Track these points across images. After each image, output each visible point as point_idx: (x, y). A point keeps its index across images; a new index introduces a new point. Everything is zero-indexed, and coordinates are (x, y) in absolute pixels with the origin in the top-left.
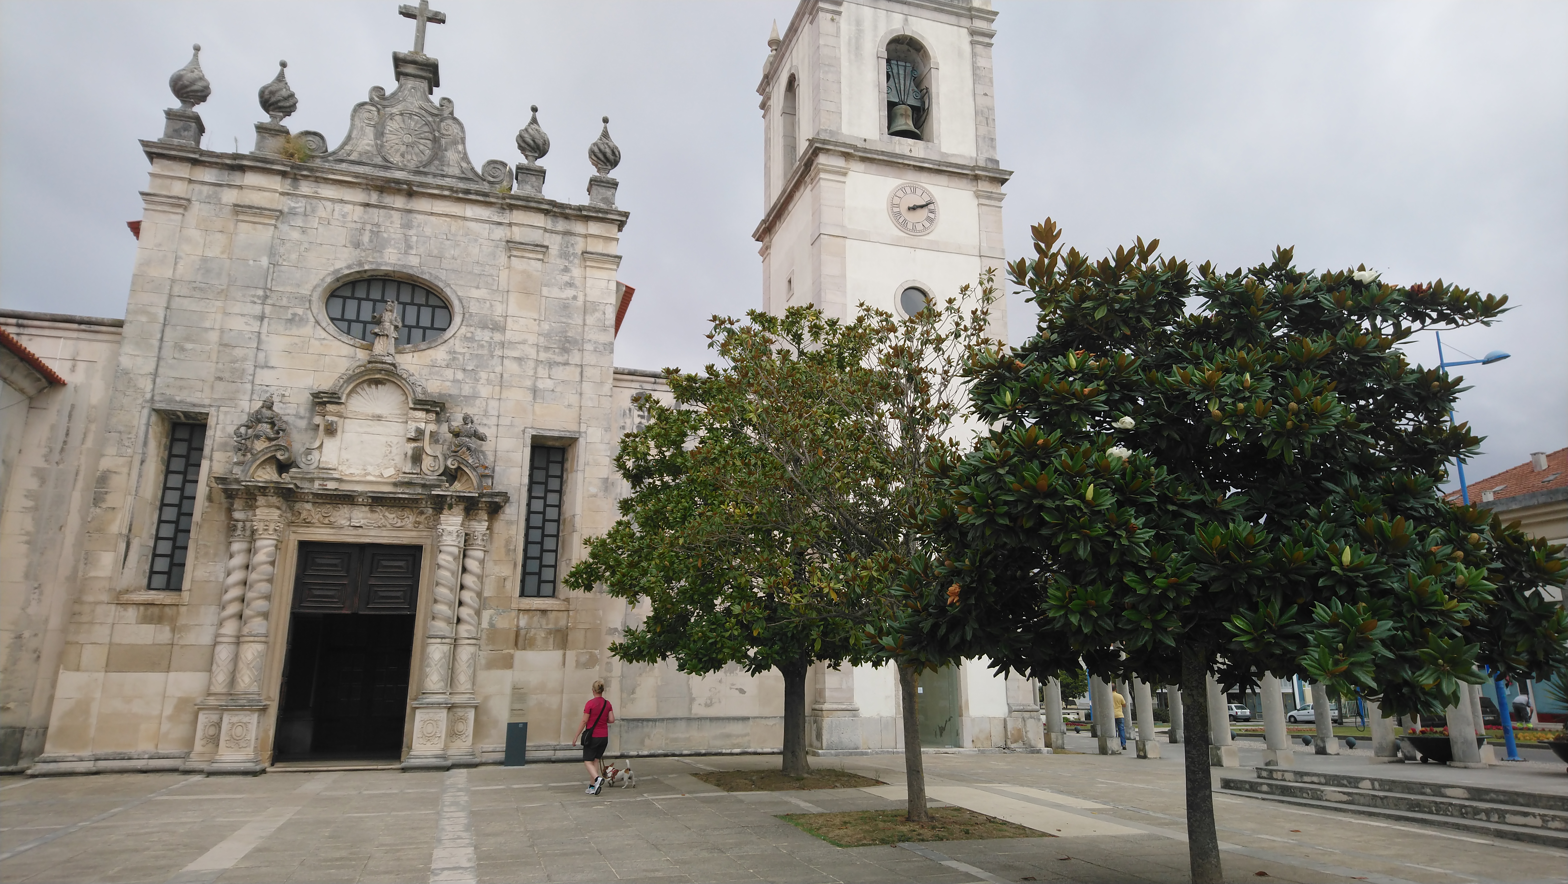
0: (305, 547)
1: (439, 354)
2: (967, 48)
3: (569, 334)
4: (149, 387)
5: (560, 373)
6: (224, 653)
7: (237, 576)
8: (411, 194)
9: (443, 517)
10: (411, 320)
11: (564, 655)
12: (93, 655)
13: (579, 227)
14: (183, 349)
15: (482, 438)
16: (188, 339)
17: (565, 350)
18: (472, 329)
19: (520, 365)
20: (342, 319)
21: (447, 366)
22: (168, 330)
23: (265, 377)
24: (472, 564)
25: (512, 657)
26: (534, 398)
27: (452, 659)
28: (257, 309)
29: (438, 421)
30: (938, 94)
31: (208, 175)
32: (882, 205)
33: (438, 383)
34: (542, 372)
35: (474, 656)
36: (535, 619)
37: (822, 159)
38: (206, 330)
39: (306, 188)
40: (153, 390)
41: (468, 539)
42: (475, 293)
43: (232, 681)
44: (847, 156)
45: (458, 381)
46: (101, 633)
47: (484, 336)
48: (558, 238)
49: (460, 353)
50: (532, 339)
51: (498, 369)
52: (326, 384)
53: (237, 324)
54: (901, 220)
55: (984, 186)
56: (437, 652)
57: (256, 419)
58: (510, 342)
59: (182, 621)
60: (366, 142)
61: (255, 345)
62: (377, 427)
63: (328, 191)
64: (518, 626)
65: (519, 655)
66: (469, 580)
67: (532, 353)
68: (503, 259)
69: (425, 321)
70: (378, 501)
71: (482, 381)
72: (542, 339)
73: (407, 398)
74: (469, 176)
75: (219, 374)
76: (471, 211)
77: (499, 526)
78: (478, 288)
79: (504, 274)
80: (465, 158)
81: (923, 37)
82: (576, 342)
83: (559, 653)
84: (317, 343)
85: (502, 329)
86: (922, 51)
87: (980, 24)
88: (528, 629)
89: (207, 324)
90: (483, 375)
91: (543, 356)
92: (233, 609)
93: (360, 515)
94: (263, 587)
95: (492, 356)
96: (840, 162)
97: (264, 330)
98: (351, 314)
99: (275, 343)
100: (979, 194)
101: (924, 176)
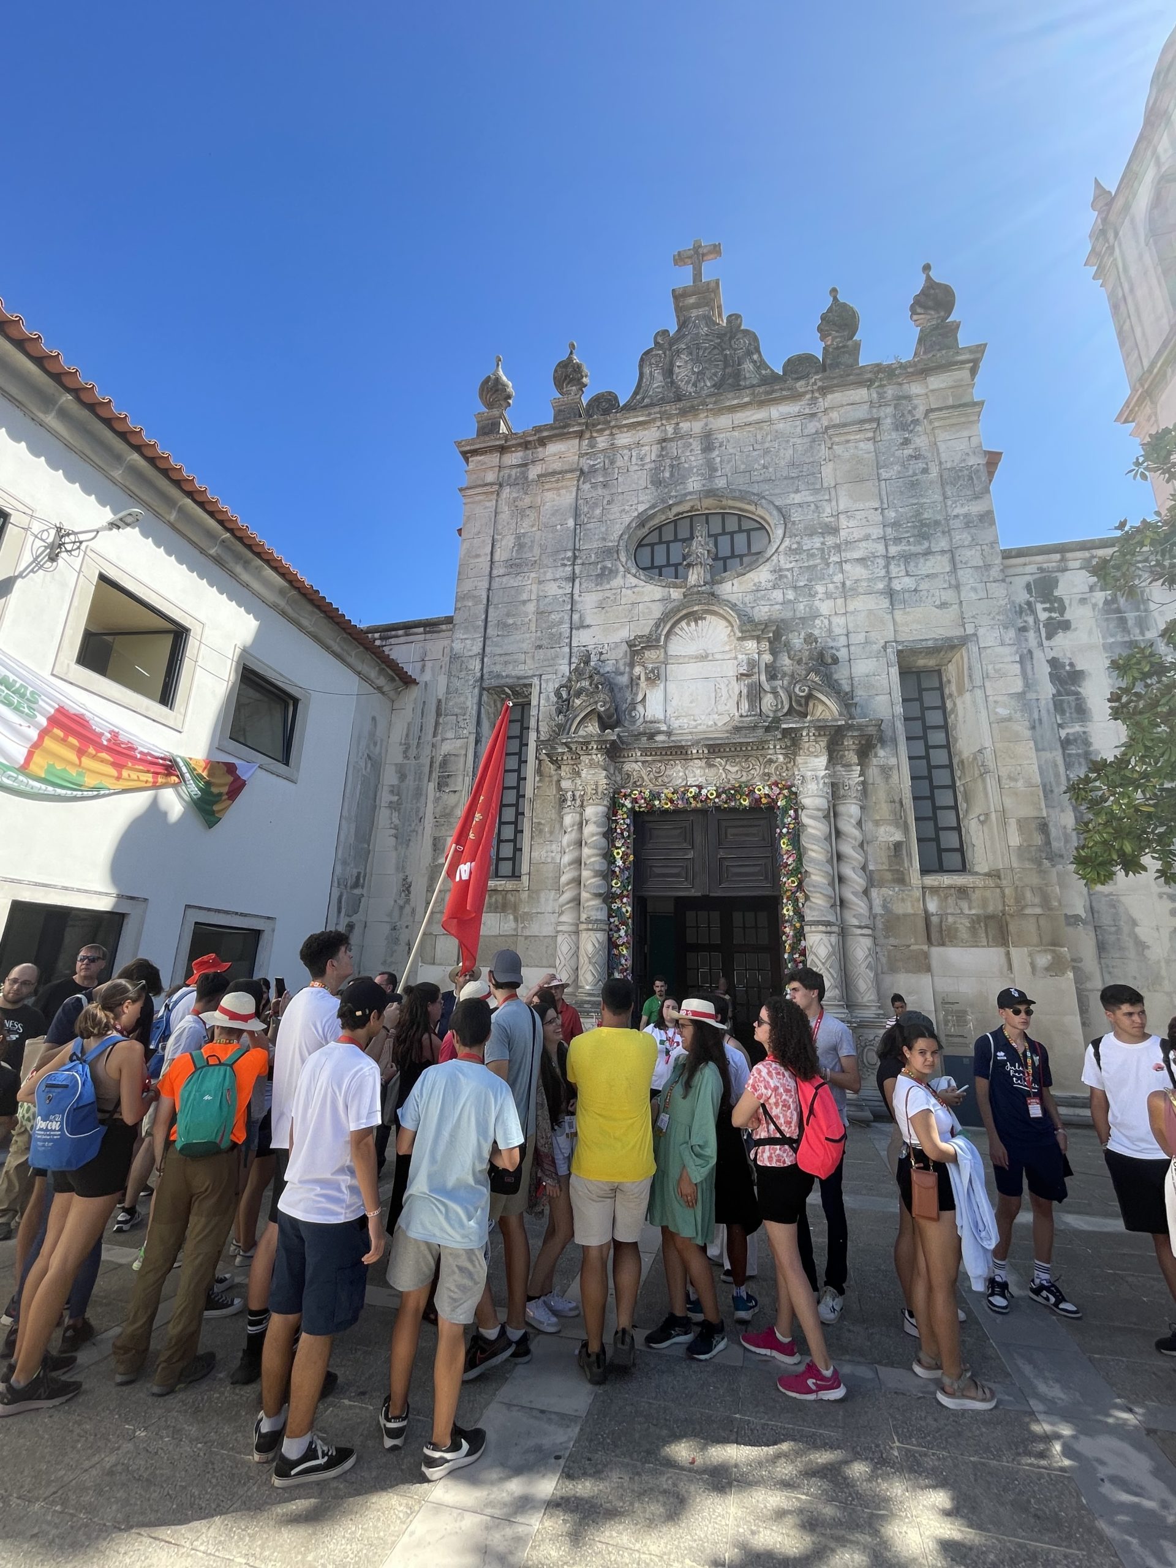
0: (639, 815)
1: (762, 575)
3: (926, 516)
4: (478, 667)
5: (921, 566)
6: (565, 943)
7: (571, 854)
10: (725, 550)
13: (915, 386)
14: (506, 625)
17: (923, 536)
18: (798, 539)
19: (866, 567)
21: (774, 588)
22: (491, 609)
23: (583, 638)
24: (848, 824)
25: (926, 956)
27: (841, 956)
28: (568, 571)
29: (775, 647)
31: (515, 457)
33: (766, 609)
34: (897, 569)
38: (524, 602)
39: (602, 441)
40: (482, 669)
41: (836, 792)
43: (576, 979)
45: (790, 601)
47: (813, 543)
48: (889, 410)
49: (788, 570)
52: (640, 629)
53: (552, 589)
56: (821, 945)
59: (524, 909)
60: (656, 387)
62: (702, 670)
63: (624, 438)
64: (926, 911)
67: (880, 548)
68: (823, 452)
69: (741, 548)
70: (715, 750)
72: (889, 530)
74: (770, 379)
76: (776, 411)
77: (872, 772)
79: (829, 468)
80: (761, 365)
82: (937, 523)
85: (834, 531)
88: (942, 917)
89: (525, 597)
90: (820, 589)
91: (893, 550)
92: (570, 892)
93: (696, 770)
97: (576, 592)
99: (588, 601)
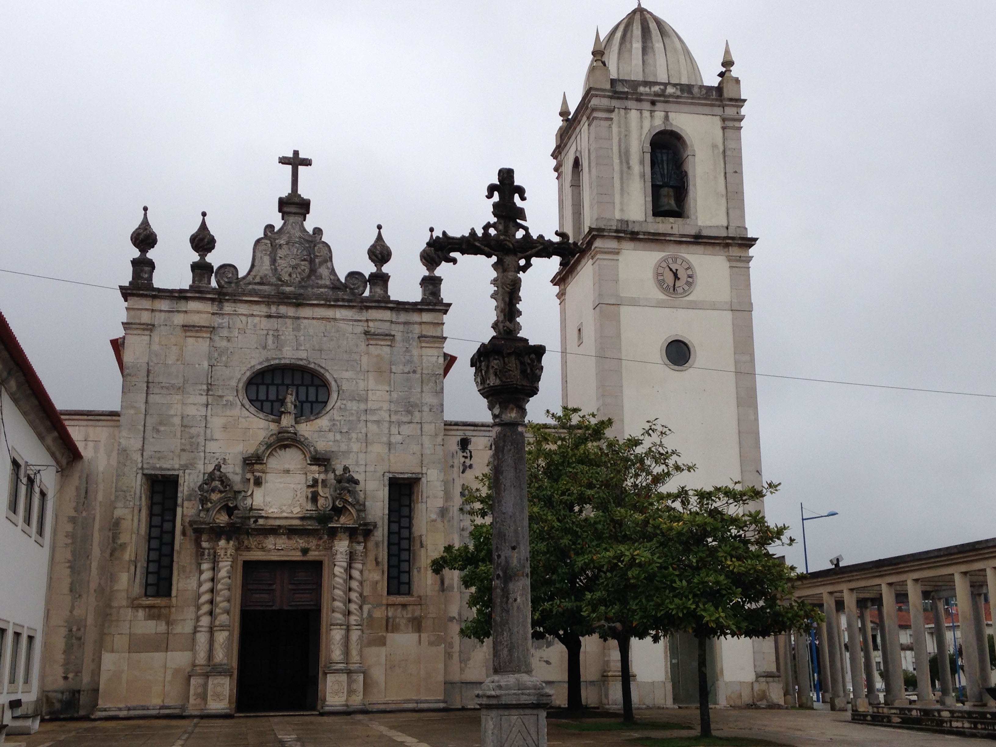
0: (247, 565)
1: (323, 422)
2: (719, 133)
3: (412, 400)
4: (140, 459)
5: (406, 430)
6: (202, 638)
7: (206, 587)
8: (298, 305)
9: (336, 542)
10: (303, 397)
11: (420, 636)
12: (120, 641)
13: (415, 317)
14: (158, 431)
15: (357, 482)
16: (161, 423)
17: (409, 412)
18: (344, 402)
19: (379, 427)
20: (257, 400)
21: (330, 431)
22: (148, 417)
23: (212, 447)
24: (356, 574)
25: (385, 638)
26: (390, 449)
27: (347, 639)
28: (203, 399)
29: (326, 471)
30: (695, 176)
31: (164, 305)
32: (649, 275)
33: (324, 443)
34: (394, 430)
35: (360, 637)
36: (399, 610)
37: (598, 243)
38: (172, 416)
39: (228, 308)
40: (142, 461)
41: (352, 557)
43: (210, 656)
44: (619, 238)
45: (337, 441)
46: (125, 628)
47: (353, 406)
48: (401, 327)
49: (338, 420)
50: (386, 406)
51: (364, 431)
52: (251, 448)
53: (191, 411)
54: (664, 287)
55: (735, 251)
56: (337, 635)
57: (211, 478)
58: (371, 410)
59: (173, 617)
60: (265, 267)
61: (204, 425)
62: (288, 478)
63: (243, 309)
64: (387, 616)
65: (390, 636)
66: (354, 585)
67: (385, 415)
68: (363, 346)
69: (312, 397)
70: (292, 531)
71: (353, 440)
72: (392, 405)
73: (305, 456)
74: (337, 286)
75: (183, 447)
76: (339, 313)
77: (371, 545)
78: (347, 370)
79: (365, 359)
80: (333, 272)
81: (681, 129)
82: (416, 405)
83: (417, 635)
84: (244, 420)
85: (365, 400)
86: (681, 140)
87: (731, 111)
88: (394, 618)
89: (172, 412)
90: (354, 435)
91: (394, 418)
92: (206, 608)
93: (282, 542)
94: (226, 593)
95: (359, 421)
96: (612, 244)
97: (209, 414)
98: (262, 396)
99: (216, 422)
100: (730, 259)
101: (683, 247)
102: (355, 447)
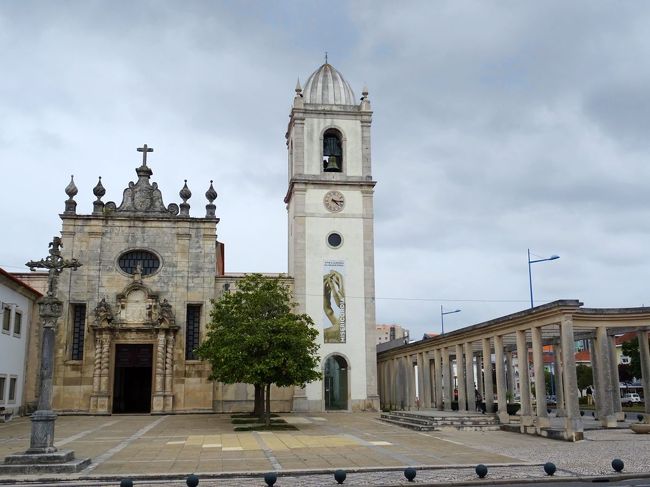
0: (118, 346)
1: (156, 278)
2: (360, 129)
3: (199, 266)
6: (96, 380)
7: (98, 356)
8: (144, 221)
9: (159, 336)
10: (146, 265)
12: (59, 381)
13: (202, 225)
14: (77, 283)
15: (171, 307)
16: (78, 279)
17: (198, 272)
18: (166, 267)
19: (182, 279)
20: (124, 267)
21: (158, 282)
22: (72, 276)
23: (102, 290)
25: (184, 380)
26: (188, 291)
29: (156, 301)
30: (346, 151)
31: (80, 223)
32: (321, 201)
33: (156, 288)
34: (190, 281)
35: (171, 380)
36: (191, 367)
37: (296, 186)
39: (110, 223)
40: (69, 297)
42: (166, 254)
43: (100, 389)
44: (306, 184)
45: (162, 286)
46: (61, 374)
47: (170, 269)
48: (194, 231)
49: (162, 277)
50: (186, 269)
51: (175, 281)
52: (120, 290)
54: (329, 207)
55: (366, 189)
57: (100, 305)
60: (129, 203)
61: (98, 280)
62: (137, 305)
63: (117, 223)
64: (185, 370)
65: (186, 379)
66: (168, 355)
67: (186, 274)
68: (176, 241)
69: (151, 265)
70: (138, 330)
71: (170, 286)
72: (190, 269)
73: (146, 295)
74: (164, 211)
75: (88, 290)
76: (164, 224)
78: (167, 252)
79: (176, 246)
80: (162, 204)
81: (340, 127)
82: (201, 268)
84: (117, 277)
85: (175, 266)
86: (340, 133)
87: (365, 118)
88: (189, 370)
89: (83, 274)
90: (170, 284)
91: (190, 275)
92: (98, 366)
93: (134, 335)
94: (107, 359)
95: (173, 277)
96: (302, 187)
97: (100, 274)
98: (127, 265)
99: (105, 278)
100: (363, 192)
101: (339, 187)
102: (171, 289)
